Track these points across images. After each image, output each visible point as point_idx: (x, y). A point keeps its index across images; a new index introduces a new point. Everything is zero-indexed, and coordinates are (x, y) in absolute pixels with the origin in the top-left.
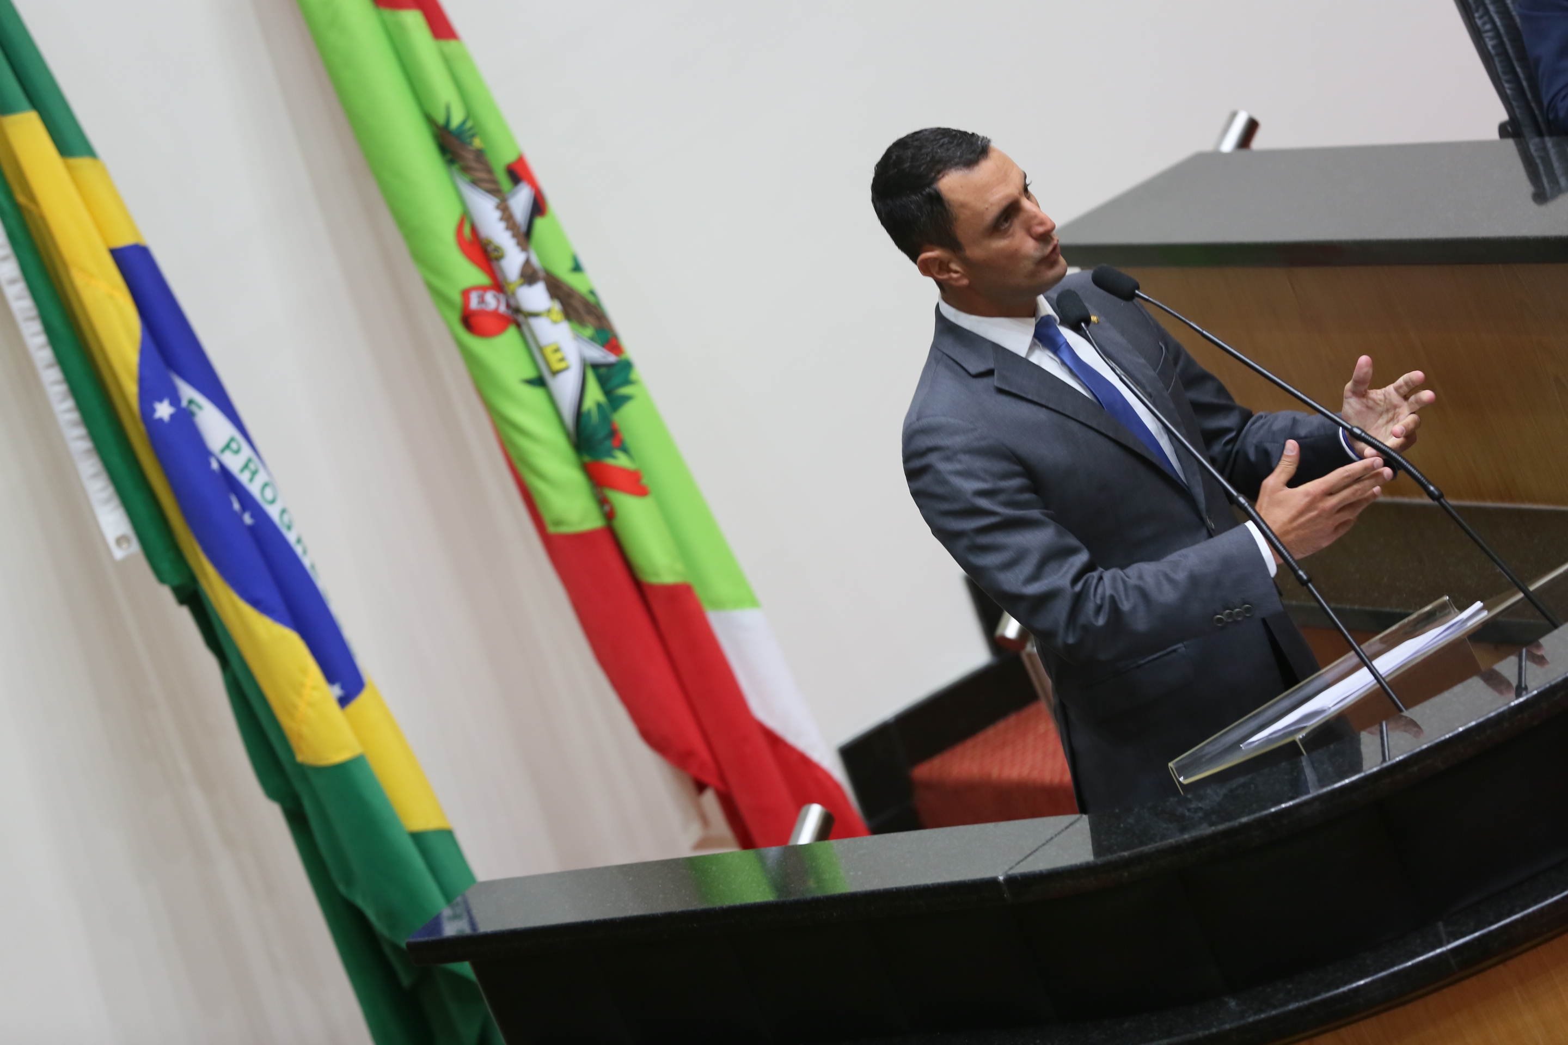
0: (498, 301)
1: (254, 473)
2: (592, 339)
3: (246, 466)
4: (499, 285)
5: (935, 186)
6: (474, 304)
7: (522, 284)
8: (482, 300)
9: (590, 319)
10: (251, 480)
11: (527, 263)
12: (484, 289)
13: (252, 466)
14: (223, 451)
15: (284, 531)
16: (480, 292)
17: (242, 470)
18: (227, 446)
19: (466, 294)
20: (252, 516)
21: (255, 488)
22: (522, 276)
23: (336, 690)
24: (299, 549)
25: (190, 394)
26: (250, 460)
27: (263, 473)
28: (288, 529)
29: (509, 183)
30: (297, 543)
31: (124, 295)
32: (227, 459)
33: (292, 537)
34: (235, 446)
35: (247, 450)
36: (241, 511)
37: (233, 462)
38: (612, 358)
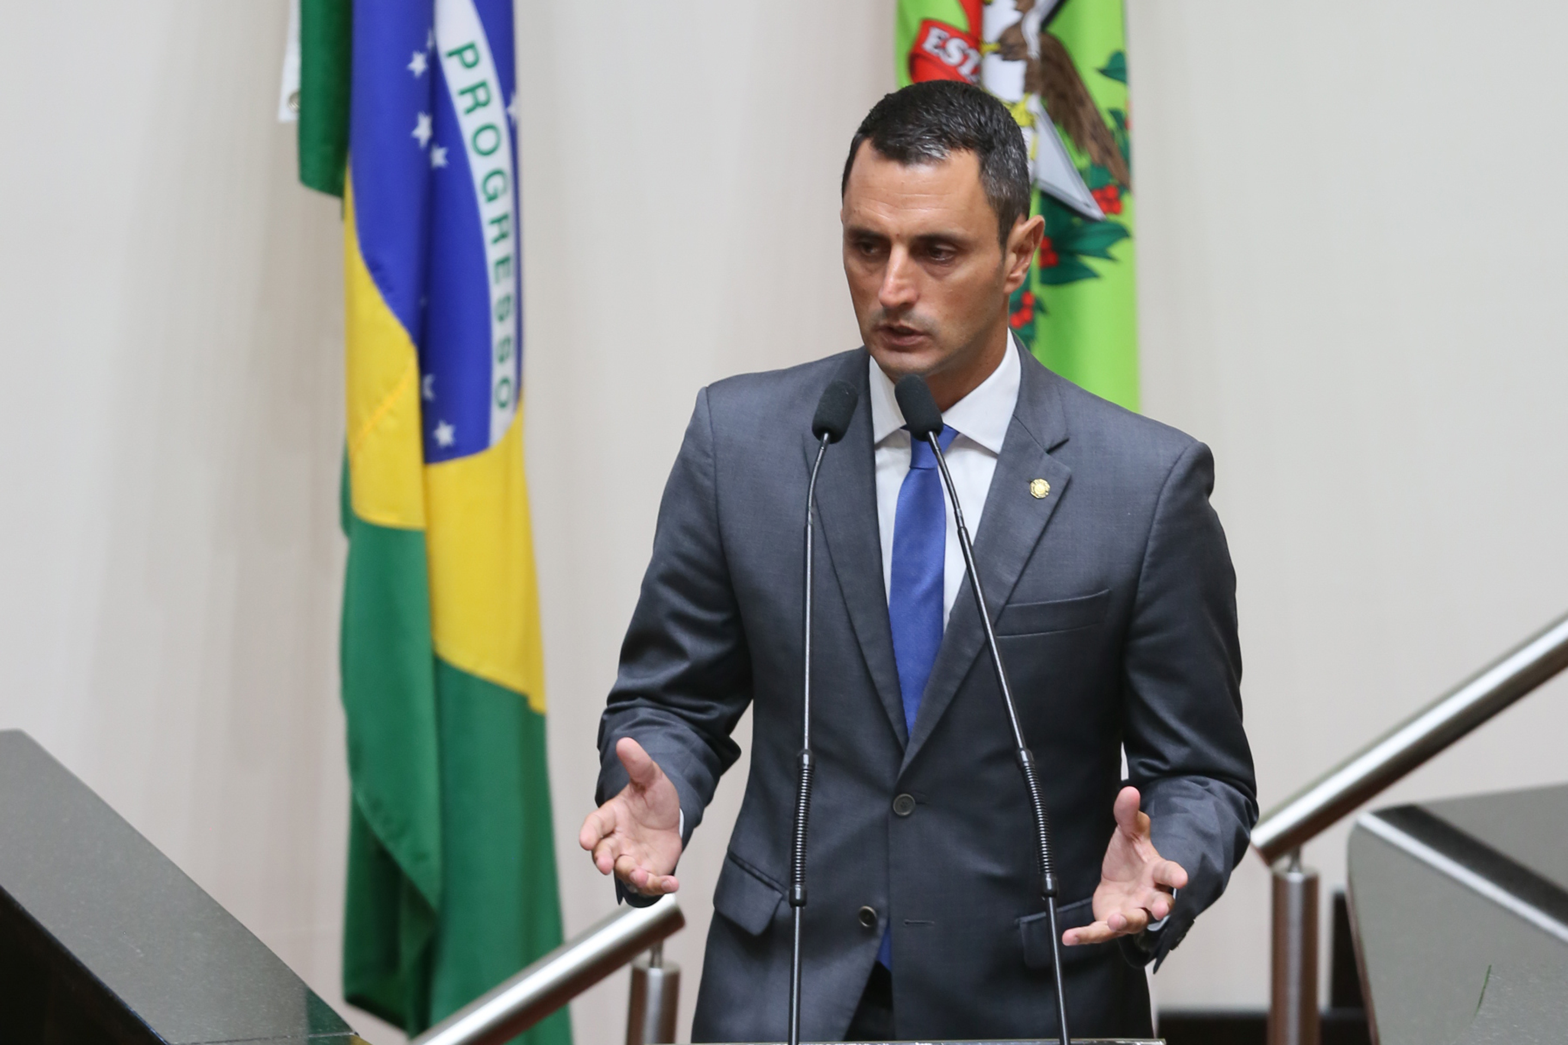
0: (966, 57)
1: (478, 105)
2: (1082, 173)
3: (472, 90)
4: (974, 38)
5: (872, 139)
6: (930, 44)
7: (996, 52)
8: (942, 46)
9: (1093, 146)
10: (469, 111)
11: (1017, 27)
12: (954, 33)
13: (481, 95)
14: (451, 54)
15: (481, 198)
16: (944, 34)
17: (463, 92)
18: (458, 52)
19: (927, 25)
20: (448, 157)
21: (468, 124)
22: (1002, 40)
23: (445, 434)
24: (490, 232)
26: (484, 85)
27: (495, 112)
28: (489, 199)
30: (492, 223)
32: (451, 68)
33: (487, 212)
34: (469, 56)
35: (486, 70)
36: (426, 143)
37: (456, 77)
38: (1096, 212)
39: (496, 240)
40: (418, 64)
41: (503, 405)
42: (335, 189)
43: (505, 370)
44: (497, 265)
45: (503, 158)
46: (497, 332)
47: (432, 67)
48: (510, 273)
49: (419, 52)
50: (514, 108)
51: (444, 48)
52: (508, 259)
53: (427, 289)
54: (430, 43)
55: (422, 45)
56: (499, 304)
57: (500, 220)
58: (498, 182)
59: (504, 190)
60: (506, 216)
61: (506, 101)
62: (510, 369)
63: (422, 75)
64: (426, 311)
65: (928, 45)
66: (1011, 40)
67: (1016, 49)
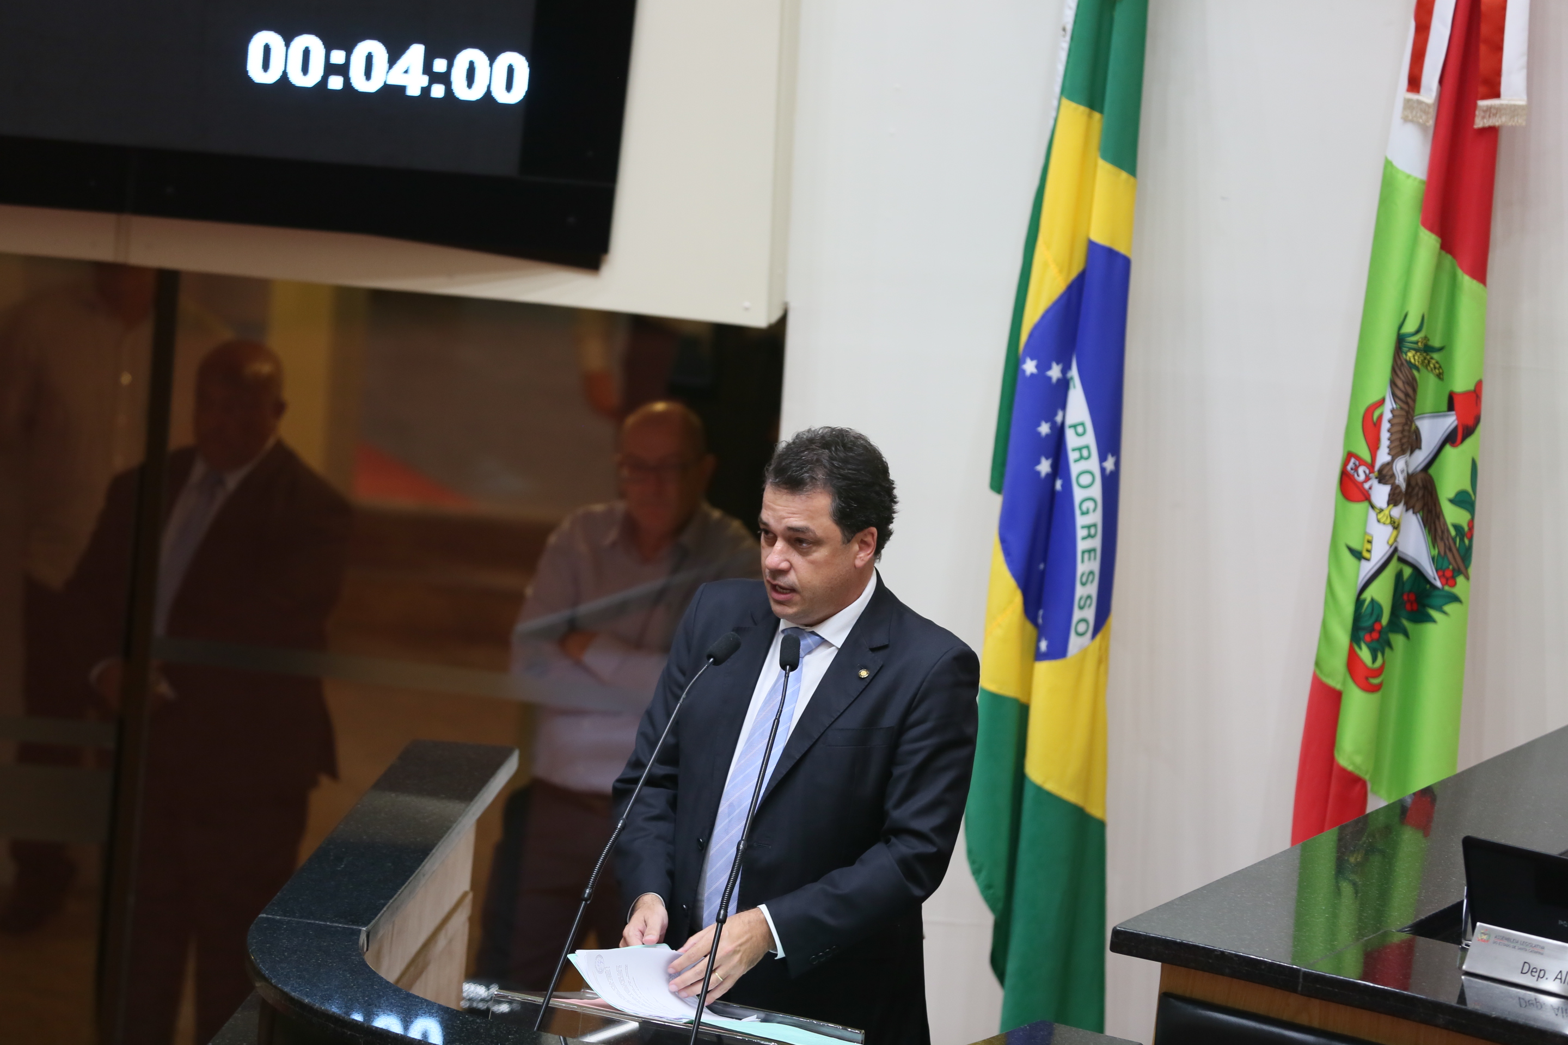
1: (1081, 458)
3: (1080, 449)
10: (1076, 461)
13: (1086, 453)
14: (1070, 427)
15: (1078, 512)
17: (1074, 450)
18: (1074, 426)
21: (1075, 468)
23: (1043, 645)
24: (1081, 533)
25: (1074, 373)
26: (1087, 447)
27: (1093, 464)
28: (1083, 513)
29: (1444, 406)
30: (1083, 527)
31: (1061, 271)
32: (1070, 435)
33: (1081, 521)
34: (1080, 429)
35: (1090, 439)
36: (1048, 475)
37: (1072, 440)
38: (1438, 584)
39: (1084, 537)
40: (1044, 429)
41: (1080, 635)
42: (998, 495)
43: (1084, 614)
44: (1083, 552)
45: (1096, 491)
46: (1080, 591)
47: (1059, 433)
48: (1095, 558)
49: (1046, 422)
50: (1109, 464)
51: (1069, 421)
52: (1094, 550)
53: (1045, 560)
54: (1059, 418)
55: (1050, 418)
56: (1083, 575)
57: (1089, 527)
58: (1090, 505)
59: (1094, 510)
60: (1095, 525)
61: (1102, 459)
62: (1090, 614)
63: (1047, 435)
64: (1043, 573)
65: (1349, 468)
66: (1384, 472)
67: (1387, 478)
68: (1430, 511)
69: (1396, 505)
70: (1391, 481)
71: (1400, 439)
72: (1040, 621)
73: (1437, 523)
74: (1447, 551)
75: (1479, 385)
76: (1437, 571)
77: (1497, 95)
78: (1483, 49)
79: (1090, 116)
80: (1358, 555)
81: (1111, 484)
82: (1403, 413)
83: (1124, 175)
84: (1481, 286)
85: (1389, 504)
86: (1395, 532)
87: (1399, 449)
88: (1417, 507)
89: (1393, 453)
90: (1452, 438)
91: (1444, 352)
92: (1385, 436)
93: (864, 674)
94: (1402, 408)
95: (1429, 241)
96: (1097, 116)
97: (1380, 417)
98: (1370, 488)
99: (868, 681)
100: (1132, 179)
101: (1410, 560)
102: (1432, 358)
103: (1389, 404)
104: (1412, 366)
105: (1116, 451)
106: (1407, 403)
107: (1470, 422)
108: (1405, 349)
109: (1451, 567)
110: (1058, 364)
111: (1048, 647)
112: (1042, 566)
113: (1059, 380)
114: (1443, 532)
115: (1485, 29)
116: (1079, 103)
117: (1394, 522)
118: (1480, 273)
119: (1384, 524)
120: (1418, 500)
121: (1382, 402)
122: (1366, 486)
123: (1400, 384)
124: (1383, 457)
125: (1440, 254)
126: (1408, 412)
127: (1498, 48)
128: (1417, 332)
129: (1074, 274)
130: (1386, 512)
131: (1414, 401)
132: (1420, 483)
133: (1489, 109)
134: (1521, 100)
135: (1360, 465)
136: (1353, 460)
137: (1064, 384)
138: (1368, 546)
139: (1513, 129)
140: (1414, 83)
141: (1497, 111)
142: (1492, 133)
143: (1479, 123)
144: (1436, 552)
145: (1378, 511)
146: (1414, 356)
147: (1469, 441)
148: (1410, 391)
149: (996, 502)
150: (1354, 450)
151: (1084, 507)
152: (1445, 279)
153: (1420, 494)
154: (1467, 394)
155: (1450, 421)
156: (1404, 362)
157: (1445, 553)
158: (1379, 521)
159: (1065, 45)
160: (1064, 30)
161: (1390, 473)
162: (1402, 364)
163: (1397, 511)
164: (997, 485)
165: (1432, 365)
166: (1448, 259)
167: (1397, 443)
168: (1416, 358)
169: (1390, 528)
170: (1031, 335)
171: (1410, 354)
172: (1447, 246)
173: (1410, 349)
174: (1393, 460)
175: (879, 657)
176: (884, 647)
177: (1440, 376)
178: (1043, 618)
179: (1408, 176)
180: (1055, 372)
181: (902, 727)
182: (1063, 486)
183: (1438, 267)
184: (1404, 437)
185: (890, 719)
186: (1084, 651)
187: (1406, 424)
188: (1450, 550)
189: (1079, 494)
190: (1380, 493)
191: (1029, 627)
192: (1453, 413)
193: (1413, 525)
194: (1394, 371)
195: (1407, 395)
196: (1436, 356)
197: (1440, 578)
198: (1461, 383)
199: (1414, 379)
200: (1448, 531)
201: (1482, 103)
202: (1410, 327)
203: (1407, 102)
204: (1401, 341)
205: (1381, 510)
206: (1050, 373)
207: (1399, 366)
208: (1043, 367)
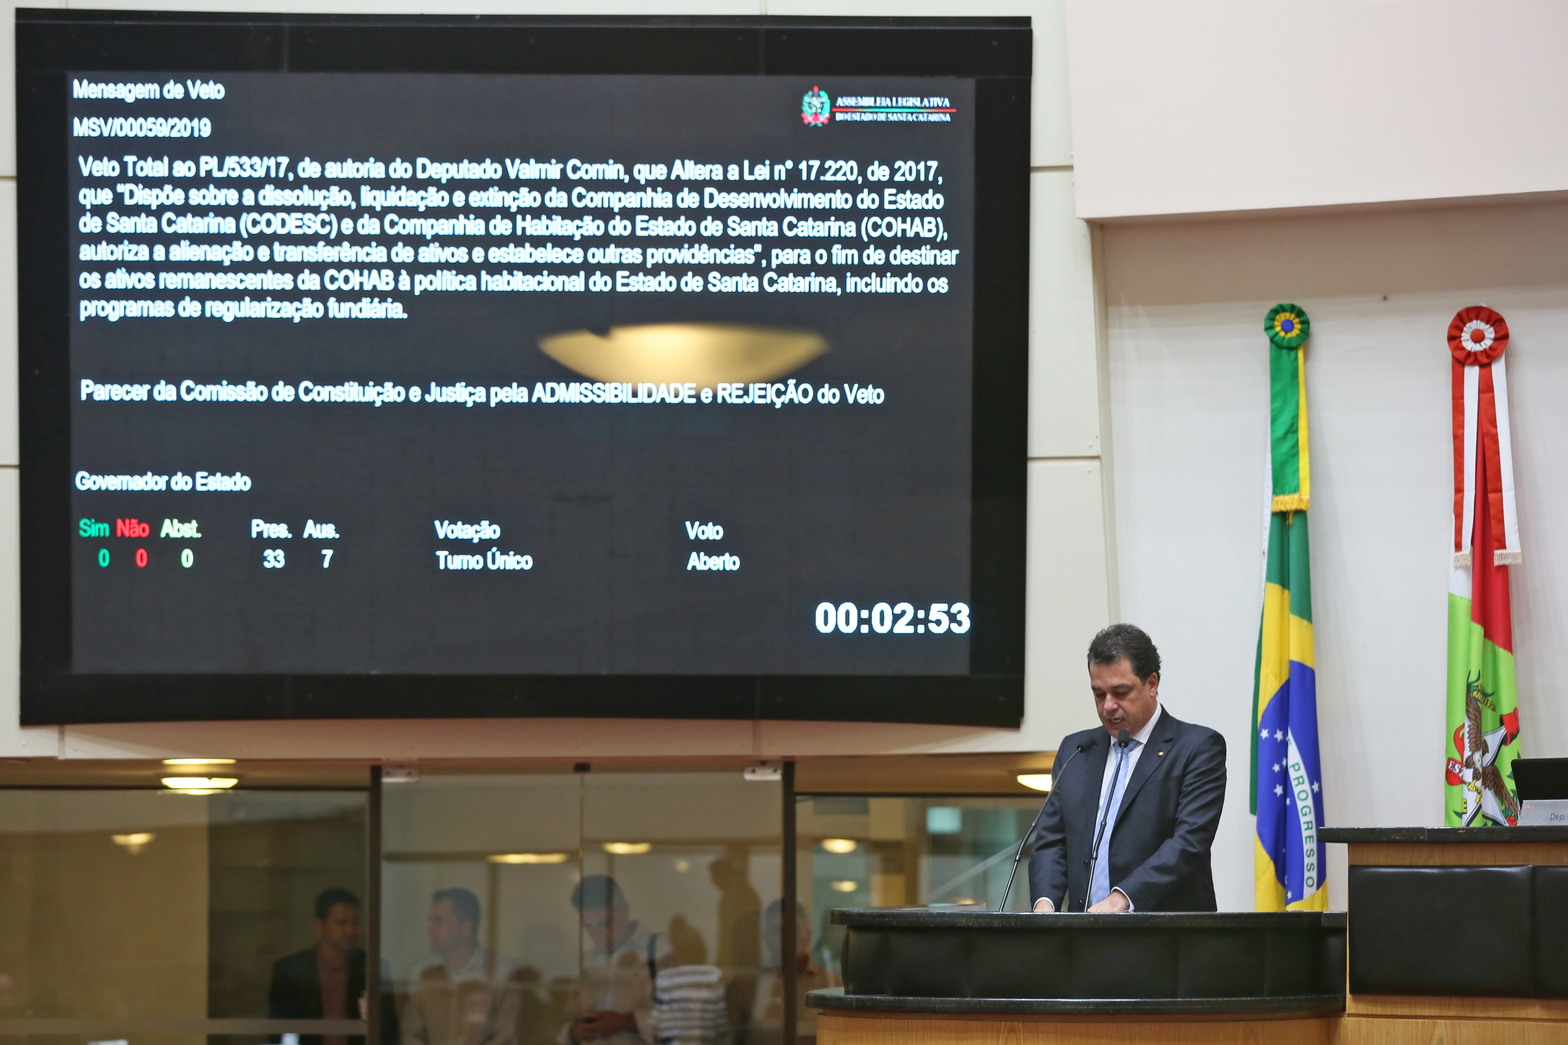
1: (1299, 783)
3: (1298, 778)
8: (1453, 766)
10: (1296, 785)
11: (1471, 757)
12: (1456, 762)
13: (1301, 780)
14: (1291, 767)
15: (1301, 815)
16: (1454, 763)
17: (1295, 779)
18: (1293, 766)
19: (1449, 760)
21: (1296, 790)
22: (1466, 761)
23: (1289, 895)
24: (1304, 827)
25: (1290, 737)
26: (1302, 777)
27: (1306, 786)
28: (1303, 815)
29: (1499, 724)
30: (1305, 823)
31: (1276, 678)
32: (1291, 771)
33: (1303, 819)
34: (1297, 767)
35: (1303, 772)
36: (1281, 795)
37: (1293, 774)
38: (1507, 825)
39: (1306, 829)
40: (1276, 768)
41: (1310, 886)
42: (1255, 814)
43: (1311, 874)
44: (1306, 838)
45: (1310, 802)
46: (1307, 861)
47: (1285, 771)
48: (1313, 842)
49: (1277, 764)
50: (1316, 787)
51: (1289, 764)
52: (1312, 837)
53: (1285, 846)
54: (1284, 763)
55: (1280, 762)
56: (1307, 851)
57: (1308, 823)
58: (1307, 810)
59: (1310, 813)
60: (1311, 822)
61: (1311, 784)
62: (1314, 874)
63: (1278, 772)
64: (1285, 854)
65: (1449, 767)
66: (1469, 762)
67: (1471, 765)
68: (1498, 786)
69: (1477, 780)
70: (1473, 766)
71: (1476, 742)
72: (1286, 882)
73: (1503, 791)
74: (1510, 806)
75: (1516, 710)
76: (1506, 818)
77: (1504, 547)
78: (1493, 523)
79: (1283, 592)
80: (1460, 815)
81: (1318, 799)
82: (1475, 727)
83: (1305, 622)
84: (1510, 654)
85: (1473, 779)
86: (1479, 796)
87: (1475, 748)
88: (1491, 786)
89: (1472, 750)
90: (1505, 741)
91: (1494, 695)
92: (1466, 741)
93: (1161, 754)
94: (1473, 724)
95: (1478, 630)
96: (1286, 592)
97: (1463, 735)
98: (1462, 776)
99: (1164, 757)
100: (1310, 625)
101: (1489, 816)
102: (1488, 700)
103: (1467, 723)
104: (1477, 700)
105: (1319, 781)
106: (1477, 721)
107: (1514, 731)
108: (1471, 691)
109: (1513, 815)
110: (1280, 731)
111: (1292, 895)
112: (1284, 850)
113: (1281, 741)
114: (1506, 795)
115: (1493, 511)
116: (1276, 583)
117: (1478, 790)
118: (1508, 647)
119: (1472, 791)
120: (1490, 782)
121: (1463, 726)
122: (1460, 775)
123: (1471, 710)
124: (1467, 753)
125: (1484, 640)
126: (1478, 727)
127: (1502, 521)
128: (1477, 680)
129: (1284, 681)
130: (1473, 784)
131: (1481, 720)
132: (1490, 771)
133: (1501, 555)
134: (1518, 550)
135: (1455, 764)
136: (1451, 762)
137: (1285, 744)
138: (1465, 806)
139: (1517, 565)
140: (1458, 547)
141: (1506, 556)
142: (1504, 569)
143: (1497, 562)
144: (1504, 807)
145: (1468, 784)
146: (1477, 694)
147: (1514, 742)
148: (1478, 715)
149: (1253, 819)
150: (1451, 756)
151: (1304, 811)
152: (1489, 655)
153: (1492, 779)
154: (1509, 715)
155: (1503, 731)
156: (1472, 698)
157: (1509, 807)
158: (1469, 790)
159: (1265, 561)
160: (1264, 553)
161: (1472, 762)
162: (1471, 700)
163: (1479, 783)
164: (1253, 811)
165: (1489, 704)
166: (1490, 643)
167: (1473, 745)
168: (1479, 695)
169: (1476, 793)
170: (1263, 717)
171: (1475, 693)
172: (1488, 635)
173: (1474, 690)
174: (1473, 754)
175: (1169, 745)
176: (1171, 740)
177: (1494, 709)
178: (1288, 880)
179: (1462, 598)
180: (1279, 735)
181: (1184, 774)
182: (1291, 801)
183: (1484, 647)
184: (1477, 740)
185: (1177, 772)
186: (1313, 896)
187: (1477, 733)
188: (1512, 805)
189: (1300, 804)
190: (1468, 774)
191: (1280, 887)
192: (1504, 727)
193: (1489, 795)
194: (1467, 704)
195: (1476, 716)
196: (1490, 698)
197: (1508, 821)
198: (1506, 709)
199: (1479, 707)
200: (1509, 794)
201: (1497, 552)
202: (1473, 677)
203: (1457, 559)
204: (1469, 687)
205: (1470, 784)
206: (1276, 736)
207: (1469, 700)
208: (1272, 733)
